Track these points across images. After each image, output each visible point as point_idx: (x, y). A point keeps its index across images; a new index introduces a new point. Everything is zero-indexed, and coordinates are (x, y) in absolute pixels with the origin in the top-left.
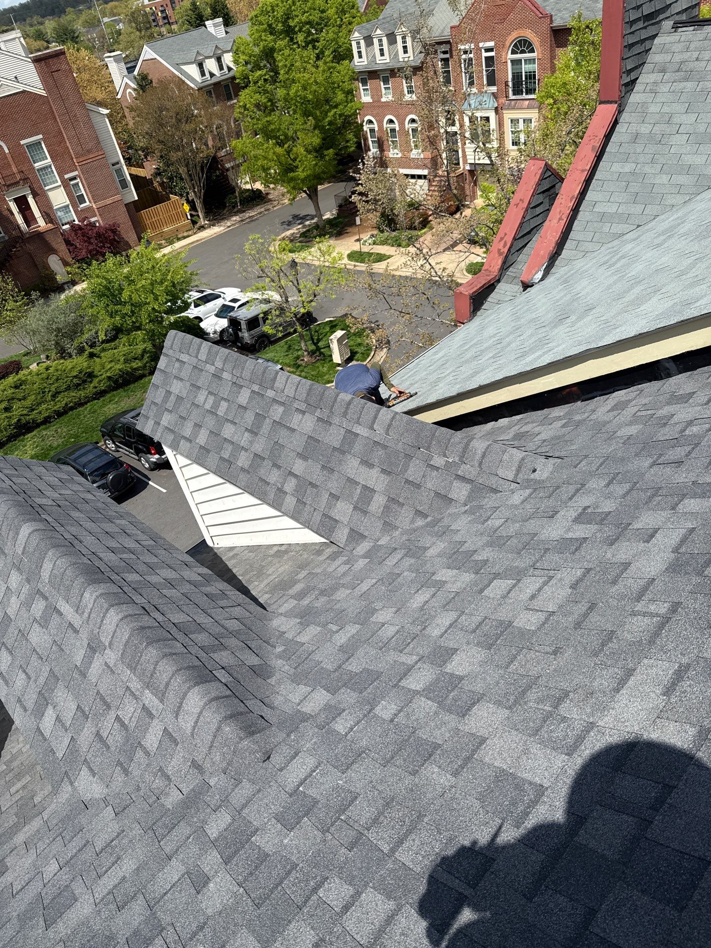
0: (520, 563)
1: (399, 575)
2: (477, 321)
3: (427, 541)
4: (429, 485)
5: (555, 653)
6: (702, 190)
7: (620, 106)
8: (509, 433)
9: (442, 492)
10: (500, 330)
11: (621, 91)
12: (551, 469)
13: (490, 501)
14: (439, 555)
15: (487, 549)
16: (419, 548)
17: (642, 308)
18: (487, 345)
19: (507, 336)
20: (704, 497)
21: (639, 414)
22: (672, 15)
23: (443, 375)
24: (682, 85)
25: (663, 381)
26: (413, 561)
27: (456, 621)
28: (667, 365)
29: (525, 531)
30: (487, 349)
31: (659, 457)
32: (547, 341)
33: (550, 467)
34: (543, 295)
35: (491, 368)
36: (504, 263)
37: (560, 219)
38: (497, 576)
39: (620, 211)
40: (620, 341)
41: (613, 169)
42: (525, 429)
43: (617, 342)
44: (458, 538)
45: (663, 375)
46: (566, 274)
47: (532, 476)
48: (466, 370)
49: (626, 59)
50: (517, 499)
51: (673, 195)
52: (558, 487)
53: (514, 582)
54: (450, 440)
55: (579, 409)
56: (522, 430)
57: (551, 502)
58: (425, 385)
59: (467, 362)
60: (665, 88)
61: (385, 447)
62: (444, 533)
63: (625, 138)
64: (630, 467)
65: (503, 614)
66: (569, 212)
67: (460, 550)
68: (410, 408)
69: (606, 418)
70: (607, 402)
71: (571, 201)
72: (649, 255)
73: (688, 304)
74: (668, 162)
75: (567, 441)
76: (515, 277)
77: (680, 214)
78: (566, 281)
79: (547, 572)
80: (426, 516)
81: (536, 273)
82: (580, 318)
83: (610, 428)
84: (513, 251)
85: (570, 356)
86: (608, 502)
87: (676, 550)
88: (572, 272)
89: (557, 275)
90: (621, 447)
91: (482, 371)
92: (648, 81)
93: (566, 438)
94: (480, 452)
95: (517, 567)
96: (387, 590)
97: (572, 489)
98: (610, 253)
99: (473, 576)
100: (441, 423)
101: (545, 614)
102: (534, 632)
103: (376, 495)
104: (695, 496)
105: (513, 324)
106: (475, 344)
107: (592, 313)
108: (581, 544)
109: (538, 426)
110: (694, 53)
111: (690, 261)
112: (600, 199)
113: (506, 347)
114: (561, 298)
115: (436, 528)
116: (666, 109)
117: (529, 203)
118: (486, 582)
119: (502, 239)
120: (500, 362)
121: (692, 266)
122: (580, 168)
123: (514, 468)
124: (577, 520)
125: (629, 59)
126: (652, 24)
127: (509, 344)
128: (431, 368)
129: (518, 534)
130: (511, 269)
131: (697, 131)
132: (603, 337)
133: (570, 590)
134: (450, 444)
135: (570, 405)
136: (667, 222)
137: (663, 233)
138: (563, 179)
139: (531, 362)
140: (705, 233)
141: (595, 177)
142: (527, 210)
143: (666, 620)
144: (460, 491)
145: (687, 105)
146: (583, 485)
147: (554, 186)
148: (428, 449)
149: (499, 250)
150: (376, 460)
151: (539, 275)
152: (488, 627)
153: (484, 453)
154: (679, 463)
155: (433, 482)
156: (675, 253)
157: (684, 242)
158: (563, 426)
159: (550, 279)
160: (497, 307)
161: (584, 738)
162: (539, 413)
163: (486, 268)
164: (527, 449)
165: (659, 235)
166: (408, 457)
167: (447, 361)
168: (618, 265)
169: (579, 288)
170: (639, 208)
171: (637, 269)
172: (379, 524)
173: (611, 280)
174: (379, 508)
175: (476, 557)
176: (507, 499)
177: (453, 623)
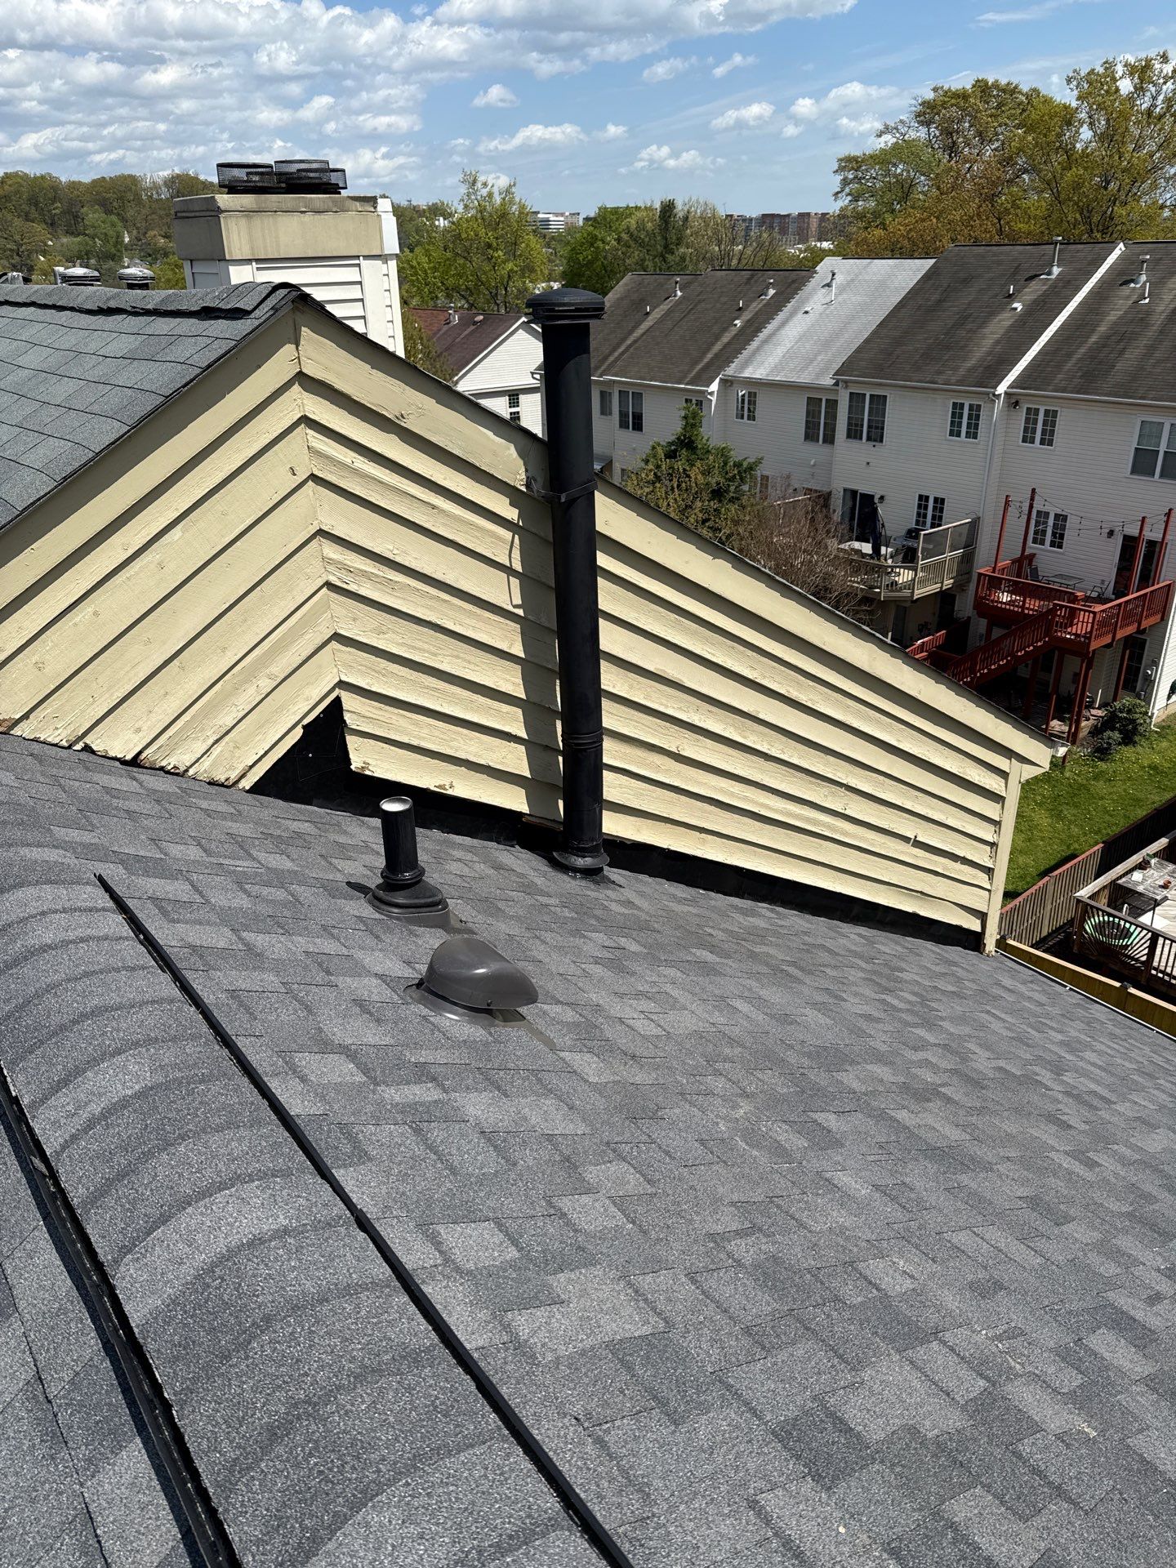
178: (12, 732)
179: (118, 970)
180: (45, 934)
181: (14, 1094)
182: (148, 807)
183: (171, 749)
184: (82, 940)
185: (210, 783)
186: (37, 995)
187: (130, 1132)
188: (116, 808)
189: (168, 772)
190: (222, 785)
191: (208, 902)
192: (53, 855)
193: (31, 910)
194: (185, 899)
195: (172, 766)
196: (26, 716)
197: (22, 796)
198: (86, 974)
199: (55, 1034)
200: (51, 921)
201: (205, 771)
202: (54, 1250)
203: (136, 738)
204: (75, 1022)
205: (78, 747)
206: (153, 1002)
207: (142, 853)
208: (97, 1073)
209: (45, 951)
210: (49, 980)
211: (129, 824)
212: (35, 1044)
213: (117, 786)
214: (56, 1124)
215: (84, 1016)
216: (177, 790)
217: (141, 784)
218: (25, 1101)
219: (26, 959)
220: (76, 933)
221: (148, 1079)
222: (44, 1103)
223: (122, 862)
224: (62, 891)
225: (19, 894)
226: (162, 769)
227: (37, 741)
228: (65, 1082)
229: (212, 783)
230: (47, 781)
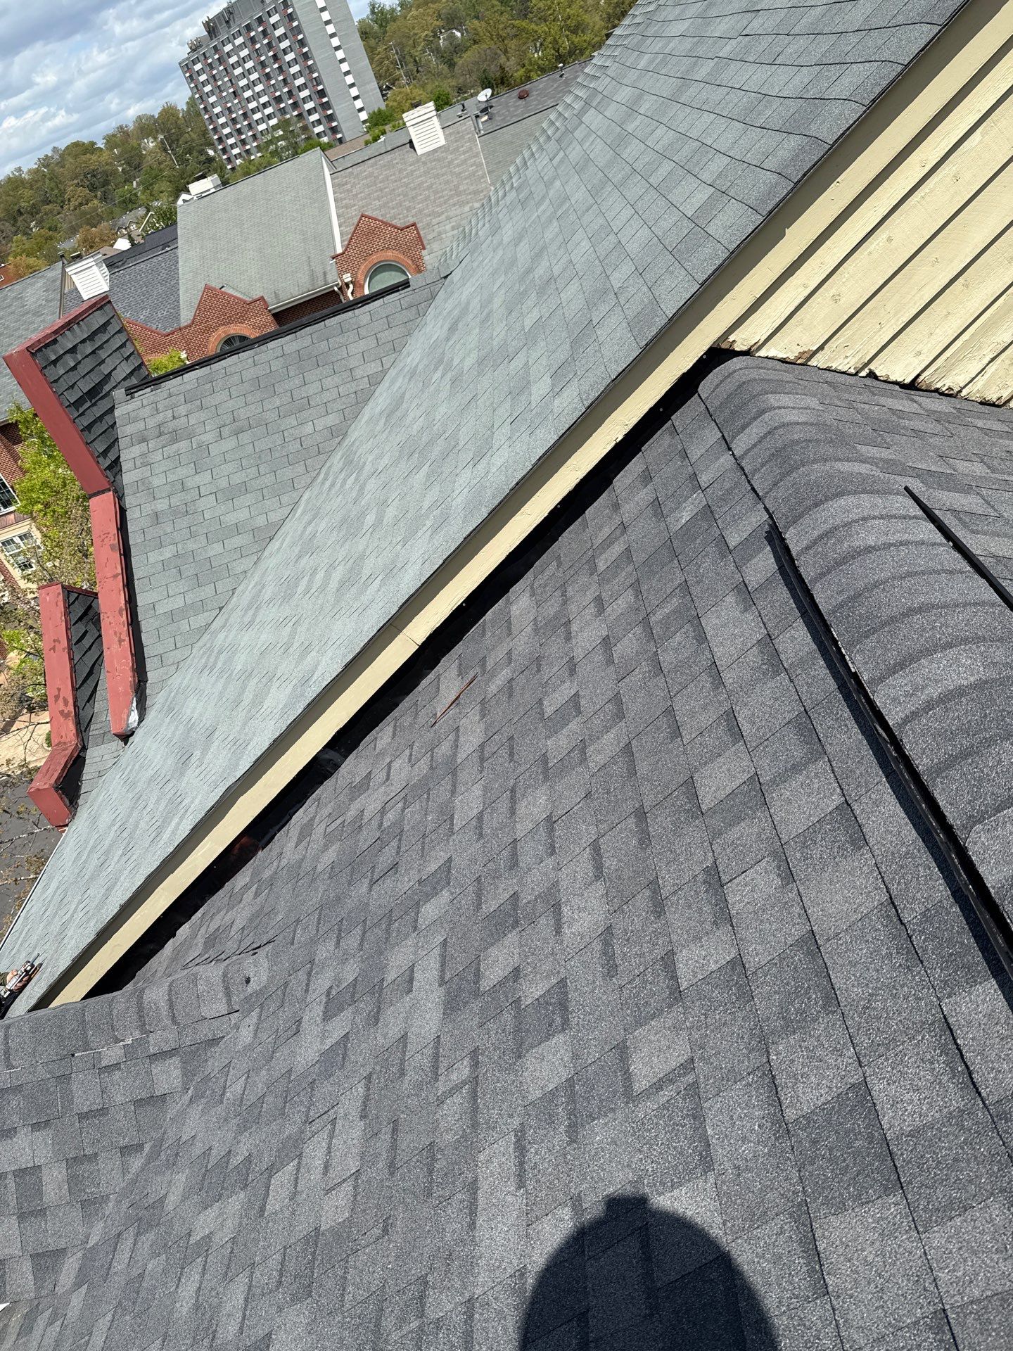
0: (290, 1130)
1: (141, 1276)
2: (83, 814)
3: (157, 1188)
4: (119, 1099)
5: (385, 1231)
6: (265, 544)
7: (116, 492)
8: (196, 944)
9: (144, 1095)
10: (118, 812)
11: (107, 477)
12: (266, 965)
13: (214, 1063)
14: (185, 1197)
15: (242, 1138)
16: (152, 1206)
17: (265, 707)
18: (107, 842)
19: (129, 817)
20: (437, 894)
21: (329, 830)
22: (119, 383)
23: (68, 916)
24: (175, 447)
25: (335, 776)
26: (151, 1236)
27: (250, 1288)
28: (327, 756)
29: (277, 1075)
30: (111, 846)
31: (373, 872)
32: (179, 800)
33: (265, 963)
34: (151, 739)
35: (126, 872)
36: (78, 723)
37: (120, 641)
38: (271, 1170)
39: (189, 601)
40: (257, 760)
41: (151, 560)
42: (214, 925)
43: (255, 762)
44: (198, 1150)
45: (330, 770)
46: (166, 700)
47: (249, 990)
48: (96, 891)
49: (91, 442)
50: (246, 1035)
51: (238, 561)
52: (286, 984)
53: (296, 1162)
54: (111, 1014)
55: (264, 862)
56: (211, 930)
57: (287, 1012)
58: (48, 944)
59: (92, 878)
60: (157, 456)
61: (17, 1089)
62: (177, 1154)
63: (145, 522)
64: (350, 904)
65: (303, 1227)
66: (126, 628)
67: (209, 1167)
68: (39, 995)
69: (297, 857)
70: (289, 835)
71: (122, 616)
72: (245, 638)
73: (305, 681)
74: (210, 530)
75: (268, 914)
76: (104, 733)
77: (256, 579)
78: (171, 710)
79: (325, 1117)
80: (140, 1147)
81: (128, 716)
82: (205, 751)
83: (307, 866)
84: (81, 704)
85: (213, 807)
86: (348, 967)
87: (442, 982)
88: (173, 694)
89: (157, 707)
90: (329, 885)
91: (116, 883)
92: (133, 456)
93: (266, 910)
94: (163, 1004)
95: (289, 1137)
96: (134, 1318)
97: (302, 976)
98: (204, 653)
99: (242, 1195)
100: (92, 993)
101: (350, 1182)
102: (350, 1219)
103: (45, 1171)
104: (428, 897)
105: (130, 796)
106: (94, 847)
107: (216, 736)
108: (345, 1046)
109: (227, 912)
110: (166, 413)
111: (288, 629)
112: (157, 599)
113: (134, 831)
114: (174, 734)
115: (163, 1157)
116: (171, 478)
117: (69, 640)
118: (263, 1190)
119: (57, 698)
120: (135, 857)
121: (293, 634)
122: (109, 575)
123: (221, 995)
124: (327, 1016)
125: (96, 441)
126: (102, 398)
127: (136, 826)
128: (47, 914)
129: (270, 1085)
130: (92, 727)
131: (221, 487)
132: (237, 764)
133: (362, 1123)
134: (115, 1019)
135: (252, 861)
136: (247, 592)
137: (249, 608)
138: (97, 594)
139: (170, 839)
140: (289, 592)
141: (135, 577)
142: (70, 649)
143: (474, 1081)
144: (168, 1076)
145: (193, 465)
146: (312, 962)
147: (90, 607)
148: (86, 1046)
149: (62, 712)
150: (15, 1118)
151: (134, 716)
152: (294, 1260)
153: (170, 1000)
154: (394, 867)
155: (121, 1091)
156: (270, 625)
157: (274, 610)
158: (257, 895)
159: (151, 715)
160: (101, 782)
161: (472, 1331)
162: (221, 893)
163: (57, 742)
164: (229, 953)
165: (246, 611)
166: (64, 1079)
167: (66, 891)
168: (219, 665)
169: (189, 711)
170: (208, 591)
171: (240, 662)
172: (76, 1213)
173: (220, 685)
174: (60, 1188)
175: (236, 1161)
176: (235, 1044)
177: (248, 1294)
178: (809, 363)
179: (938, 572)
180: (869, 538)
181: (853, 670)
182: (931, 427)
183: (948, 369)
184: (901, 544)
185: (981, 403)
186: (866, 589)
187: (970, 718)
188: (904, 428)
189: (942, 394)
190: (994, 405)
191: (1001, 516)
192: (864, 469)
193: (853, 516)
194: (980, 512)
195: (946, 387)
196: (821, 348)
197: (828, 418)
198: (910, 574)
199: (886, 624)
200: (872, 526)
201: (978, 391)
202: (898, 805)
203: (916, 361)
204: (904, 615)
205: (863, 374)
206: (976, 604)
207: (933, 468)
208: (931, 662)
209: (870, 552)
210: (876, 577)
211: (918, 443)
212: (869, 630)
213: (901, 408)
214: (895, 700)
215: (911, 611)
216: (952, 410)
217: (920, 405)
218: (865, 677)
219: (853, 557)
220: (896, 537)
221: (981, 673)
222: (882, 681)
223: (918, 476)
224: (878, 500)
225: (842, 501)
226: (937, 390)
227: (829, 370)
228: (901, 666)
229: (984, 403)
230: (843, 404)
